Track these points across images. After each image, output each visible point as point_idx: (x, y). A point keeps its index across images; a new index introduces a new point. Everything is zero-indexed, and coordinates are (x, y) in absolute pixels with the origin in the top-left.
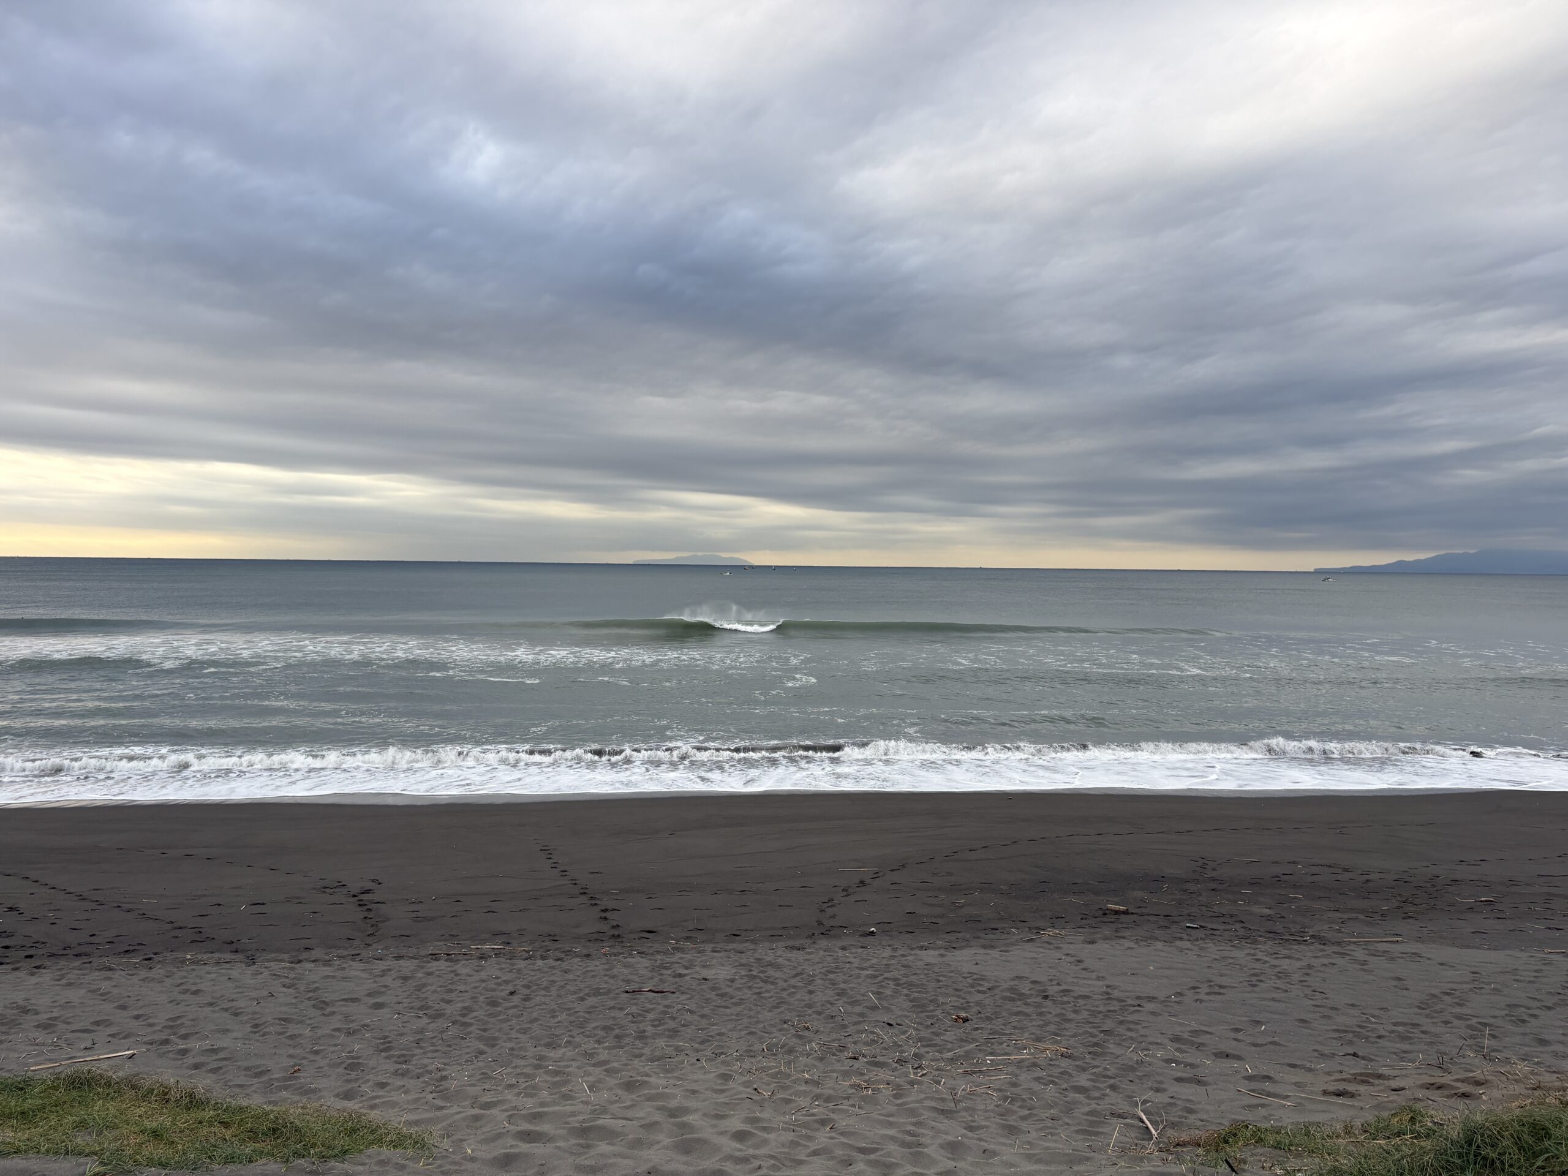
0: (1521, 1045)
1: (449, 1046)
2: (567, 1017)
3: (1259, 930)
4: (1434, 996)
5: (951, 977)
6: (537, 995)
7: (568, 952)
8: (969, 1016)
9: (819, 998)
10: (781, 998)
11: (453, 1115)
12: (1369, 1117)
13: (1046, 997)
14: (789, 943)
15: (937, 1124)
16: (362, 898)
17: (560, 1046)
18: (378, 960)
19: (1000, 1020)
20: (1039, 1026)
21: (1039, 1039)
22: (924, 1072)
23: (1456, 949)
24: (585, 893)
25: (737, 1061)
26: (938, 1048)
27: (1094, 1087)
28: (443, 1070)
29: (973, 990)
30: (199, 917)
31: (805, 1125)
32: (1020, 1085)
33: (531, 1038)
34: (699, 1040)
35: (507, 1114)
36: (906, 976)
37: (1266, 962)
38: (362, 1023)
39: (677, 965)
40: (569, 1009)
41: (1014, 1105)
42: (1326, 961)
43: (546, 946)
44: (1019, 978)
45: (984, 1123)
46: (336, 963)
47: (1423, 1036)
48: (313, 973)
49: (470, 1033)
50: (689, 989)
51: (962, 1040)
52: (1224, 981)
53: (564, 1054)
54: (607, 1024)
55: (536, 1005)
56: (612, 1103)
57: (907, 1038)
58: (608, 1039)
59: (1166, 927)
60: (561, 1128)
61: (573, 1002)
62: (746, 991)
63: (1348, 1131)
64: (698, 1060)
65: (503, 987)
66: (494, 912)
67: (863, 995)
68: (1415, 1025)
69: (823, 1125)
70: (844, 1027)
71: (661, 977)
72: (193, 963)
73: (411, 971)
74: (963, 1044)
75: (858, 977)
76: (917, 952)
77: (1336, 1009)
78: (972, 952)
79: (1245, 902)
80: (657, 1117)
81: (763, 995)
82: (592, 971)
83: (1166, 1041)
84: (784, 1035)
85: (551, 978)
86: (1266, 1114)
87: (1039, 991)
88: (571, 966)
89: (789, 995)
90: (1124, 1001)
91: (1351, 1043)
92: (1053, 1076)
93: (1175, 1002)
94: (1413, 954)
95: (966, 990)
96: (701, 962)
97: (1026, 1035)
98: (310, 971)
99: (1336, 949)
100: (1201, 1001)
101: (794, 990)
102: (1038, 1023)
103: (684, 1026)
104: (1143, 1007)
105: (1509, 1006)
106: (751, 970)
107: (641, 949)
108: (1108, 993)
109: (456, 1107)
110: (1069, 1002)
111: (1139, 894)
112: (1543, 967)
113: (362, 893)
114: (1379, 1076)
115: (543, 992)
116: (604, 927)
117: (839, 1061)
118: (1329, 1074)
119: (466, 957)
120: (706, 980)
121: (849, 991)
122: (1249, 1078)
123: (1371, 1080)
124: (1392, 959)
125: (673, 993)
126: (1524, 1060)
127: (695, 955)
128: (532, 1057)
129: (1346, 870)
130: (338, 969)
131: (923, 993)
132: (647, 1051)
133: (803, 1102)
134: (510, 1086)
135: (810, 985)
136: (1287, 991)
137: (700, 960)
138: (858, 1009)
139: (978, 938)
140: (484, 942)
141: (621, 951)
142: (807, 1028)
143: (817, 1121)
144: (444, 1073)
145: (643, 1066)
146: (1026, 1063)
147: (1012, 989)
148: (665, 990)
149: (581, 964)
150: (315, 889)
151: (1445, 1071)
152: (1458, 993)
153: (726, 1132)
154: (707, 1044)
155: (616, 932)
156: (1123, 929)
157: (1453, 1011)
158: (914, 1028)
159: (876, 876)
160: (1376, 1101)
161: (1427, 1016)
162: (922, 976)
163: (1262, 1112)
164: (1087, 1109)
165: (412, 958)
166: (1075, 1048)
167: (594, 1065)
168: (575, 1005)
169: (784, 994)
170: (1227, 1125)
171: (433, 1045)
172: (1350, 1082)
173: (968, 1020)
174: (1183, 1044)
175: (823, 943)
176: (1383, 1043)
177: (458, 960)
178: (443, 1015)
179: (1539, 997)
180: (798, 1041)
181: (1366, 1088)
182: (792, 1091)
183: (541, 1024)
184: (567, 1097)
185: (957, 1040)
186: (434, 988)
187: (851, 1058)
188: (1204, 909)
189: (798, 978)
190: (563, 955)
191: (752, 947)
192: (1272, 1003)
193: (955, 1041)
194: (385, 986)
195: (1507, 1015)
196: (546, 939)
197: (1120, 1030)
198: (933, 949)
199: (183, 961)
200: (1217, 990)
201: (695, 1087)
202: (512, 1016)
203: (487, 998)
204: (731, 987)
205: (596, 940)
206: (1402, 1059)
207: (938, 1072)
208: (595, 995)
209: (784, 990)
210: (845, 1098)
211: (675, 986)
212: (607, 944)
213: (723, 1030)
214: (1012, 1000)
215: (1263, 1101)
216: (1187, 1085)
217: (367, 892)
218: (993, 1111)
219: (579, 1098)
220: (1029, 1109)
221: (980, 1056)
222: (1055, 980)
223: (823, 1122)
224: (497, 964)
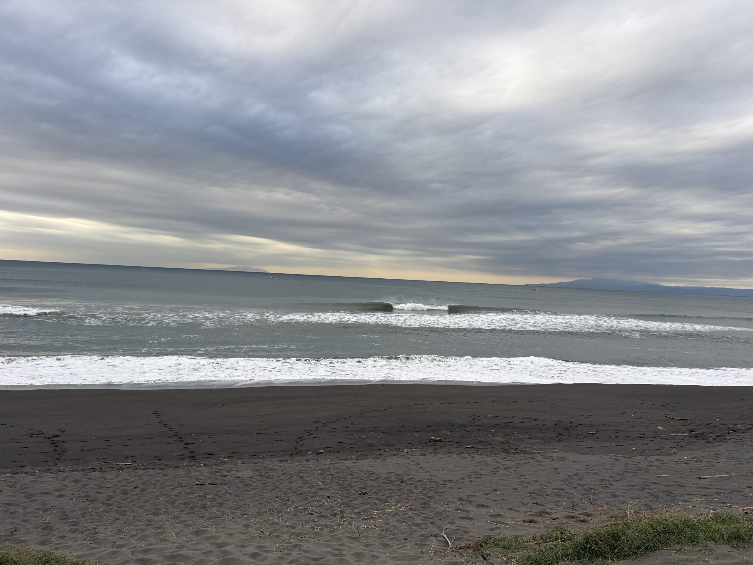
0: (606, 497)
1: (100, 516)
2: (165, 499)
3: (497, 448)
4: (570, 476)
5: (358, 473)
6: (149, 488)
7: (166, 465)
8: (366, 492)
9: (295, 485)
10: (276, 485)
11: (101, 552)
12: (543, 532)
13: (402, 482)
14: (281, 459)
15: (350, 544)
16: (53, 440)
17: (160, 514)
18: (61, 472)
19: (381, 493)
20: (399, 495)
21: (399, 502)
22: (345, 519)
23: (579, 455)
24: (176, 435)
25: (253, 517)
26: (351, 508)
27: (423, 523)
28: (96, 528)
29: (368, 479)
31: (287, 548)
32: (390, 524)
33: (145, 510)
34: (234, 508)
35: (131, 550)
36: (337, 473)
37: (500, 463)
38: (52, 505)
39: (224, 471)
40: (166, 495)
41: (386, 533)
42: (525, 461)
43: (155, 462)
44: (390, 473)
45: (373, 543)
46: (37, 474)
47: (565, 494)
48: (24, 479)
49: (111, 509)
50: (229, 482)
51: (363, 503)
52: (482, 472)
53: (162, 518)
54: (187, 502)
55: (149, 493)
56: (188, 542)
57: (337, 503)
58: (186, 509)
59: (457, 447)
60: (160, 556)
61: (168, 491)
62: (258, 482)
63: (534, 538)
64: (233, 518)
65: (130, 485)
66: (127, 446)
67: (316, 483)
68: (562, 489)
69: (295, 548)
70: (306, 499)
71: (215, 477)
73: (80, 478)
74: (363, 505)
75: (314, 474)
76: (343, 461)
77: (529, 483)
78: (369, 461)
79: (492, 435)
80: (211, 548)
81: (267, 484)
82: (179, 475)
83: (456, 501)
84: (277, 504)
85: (157, 479)
86: (498, 532)
87: (399, 479)
88: (168, 472)
89: (280, 484)
90: (438, 482)
91: (535, 498)
92: (405, 519)
93: (461, 482)
94: (561, 457)
95: (365, 479)
96: (236, 469)
97: (393, 500)
98: (23, 478)
99: (530, 456)
100: (472, 481)
101: (282, 482)
102: (398, 494)
103: (226, 501)
104: (446, 485)
105: (601, 480)
106: (261, 472)
107: (205, 463)
108: (430, 479)
109: (103, 547)
110: (413, 484)
111: (445, 432)
112: (615, 463)
113: (53, 437)
114: (547, 513)
115: (152, 486)
116: (186, 452)
117: (303, 515)
118: (526, 512)
119: (110, 469)
120: (238, 477)
121: (309, 481)
122: (492, 516)
123: (544, 515)
124: (553, 460)
125: (221, 484)
126: (607, 504)
127: (233, 465)
128: (145, 520)
129: (535, 420)
130: (38, 477)
131: (345, 481)
132: (207, 514)
133: (286, 536)
134: (133, 536)
135: (290, 479)
136: (509, 476)
137: (235, 468)
138: (313, 490)
139: (372, 454)
140: (121, 461)
141: (194, 464)
142: (288, 500)
143: (292, 546)
144: (97, 530)
145: (205, 522)
146: (392, 513)
147: (387, 478)
148: (217, 483)
149: (173, 471)
150: (26, 435)
151: (574, 510)
152: (580, 475)
153: (247, 554)
154: (238, 510)
155: (192, 455)
156: (438, 449)
157: (578, 483)
158: (340, 498)
159: (324, 425)
160: (546, 524)
161: (567, 485)
162: (344, 473)
163: (497, 531)
164: (420, 534)
165: (80, 470)
166: (415, 505)
167: (178, 523)
168: (170, 492)
169: (277, 484)
170: (482, 538)
171: (91, 516)
172: (535, 516)
173: (366, 494)
174: (464, 501)
175: (297, 458)
176: (548, 498)
177: (106, 471)
178: (97, 500)
179: (613, 476)
180: (284, 507)
181: (541, 518)
182: (280, 531)
183: (151, 503)
184: (163, 540)
185: (360, 503)
186: (92, 486)
187: (309, 514)
188: (474, 439)
189: (285, 475)
190: (164, 467)
191: (262, 461)
192: (502, 481)
193: (359, 504)
194: (65, 486)
195: (600, 484)
196: (155, 459)
197: (436, 496)
198: (350, 460)
200: (479, 476)
201: (231, 532)
202: (135, 500)
203: (121, 490)
204: (250, 481)
205: (182, 459)
206: (557, 505)
207: (351, 519)
208: (180, 487)
209: (277, 481)
210: (306, 534)
211: (222, 481)
212: (187, 461)
213: (246, 503)
214: (387, 483)
215: (497, 526)
216: (465, 520)
217: (56, 436)
218: (377, 537)
219: (170, 540)
220: (394, 535)
221: (371, 511)
222: (406, 473)
223: (295, 546)
224: (128, 472)
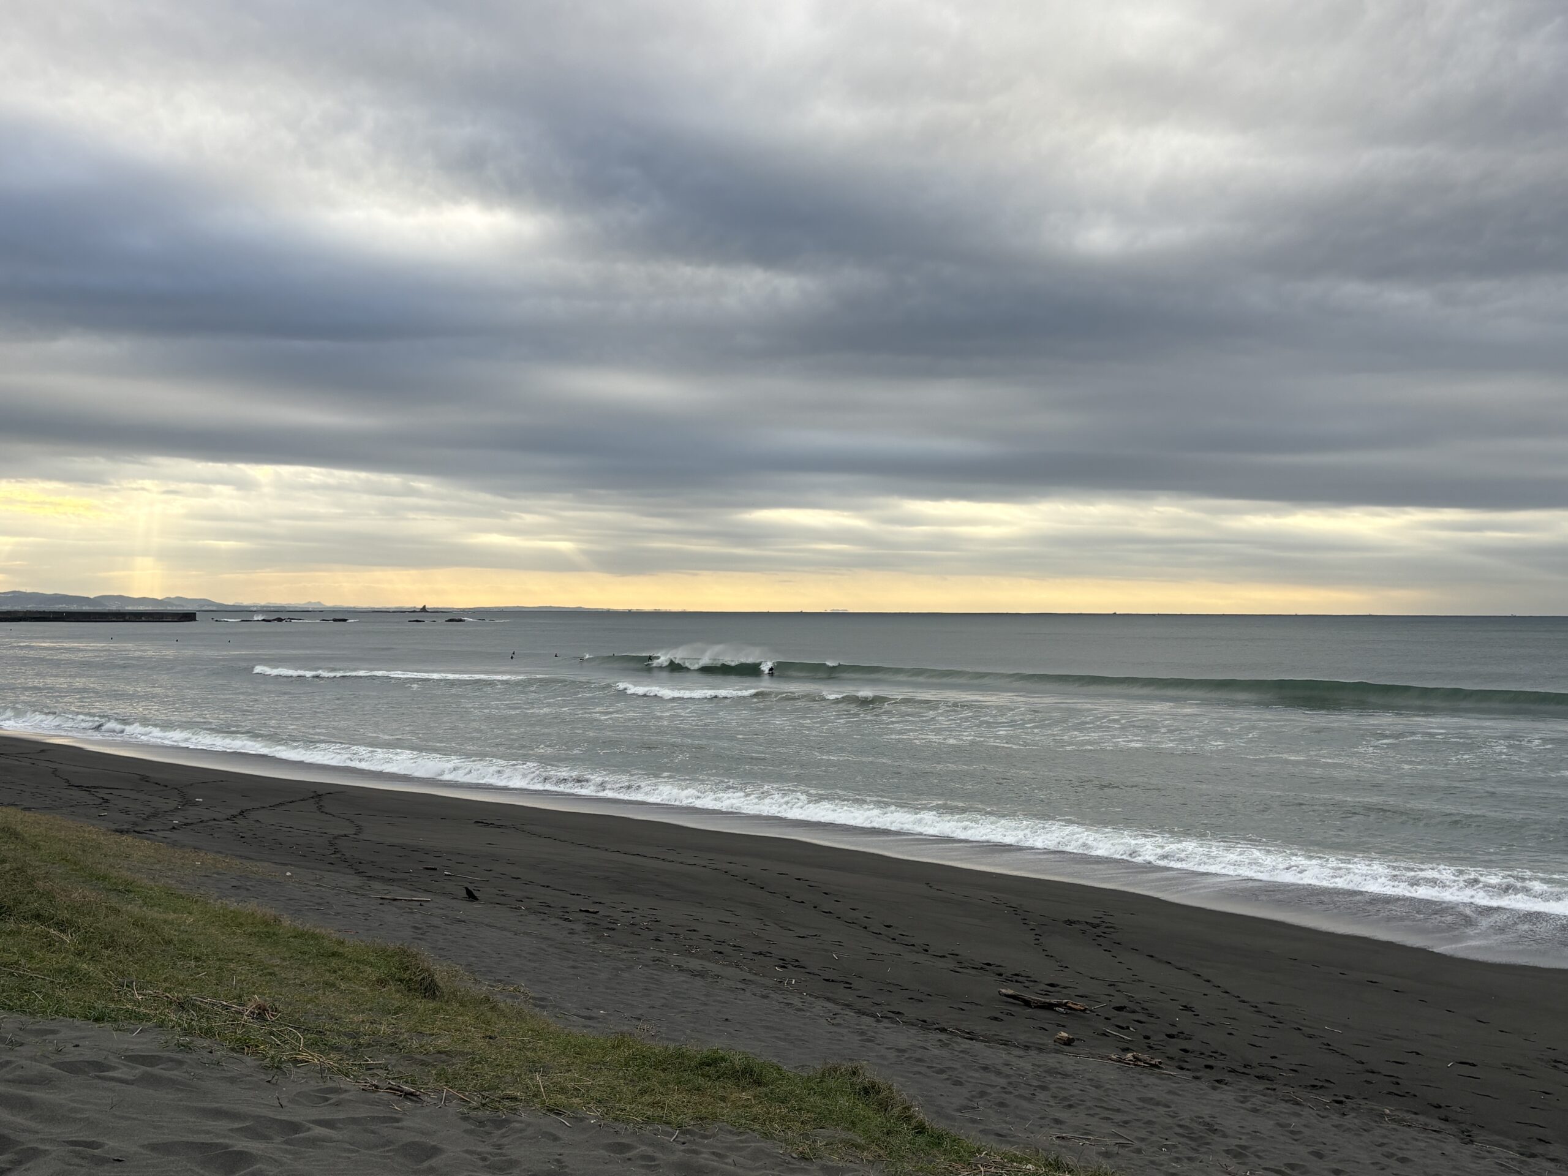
30: (1395, 1064)
72: (1394, 1120)
199: (1382, 1115)
